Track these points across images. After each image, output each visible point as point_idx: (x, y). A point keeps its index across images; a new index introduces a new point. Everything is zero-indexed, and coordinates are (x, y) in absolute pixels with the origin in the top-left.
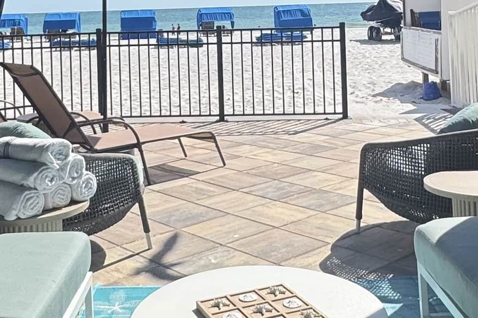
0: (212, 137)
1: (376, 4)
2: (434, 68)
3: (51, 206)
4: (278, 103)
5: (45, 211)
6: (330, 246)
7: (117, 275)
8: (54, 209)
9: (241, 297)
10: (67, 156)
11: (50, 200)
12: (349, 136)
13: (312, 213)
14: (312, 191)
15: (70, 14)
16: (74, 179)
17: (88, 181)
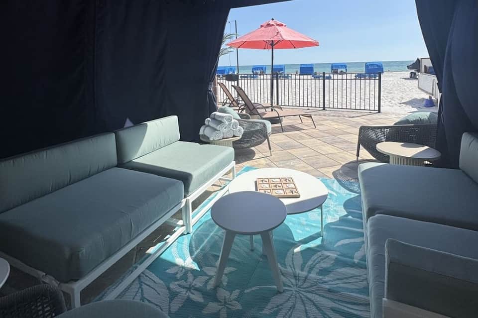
0: (310, 117)
1: (415, 62)
2: (431, 92)
3: (225, 137)
4: (353, 104)
5: (223, 138)
6: (341, 166)
7: (256, 163)
8: (227, 138)
9: (273, 180)
10: (231, 120)
11: (225, 134)
12: (376, 121)
13: (342, 151)
14: (346, 142)
15: (280, 66)
16: (234, 128)
17: (239, 130)
